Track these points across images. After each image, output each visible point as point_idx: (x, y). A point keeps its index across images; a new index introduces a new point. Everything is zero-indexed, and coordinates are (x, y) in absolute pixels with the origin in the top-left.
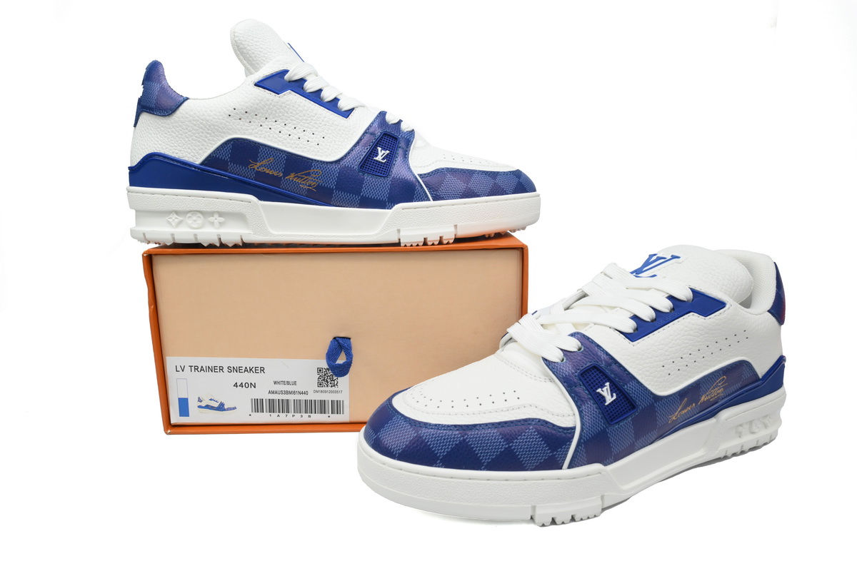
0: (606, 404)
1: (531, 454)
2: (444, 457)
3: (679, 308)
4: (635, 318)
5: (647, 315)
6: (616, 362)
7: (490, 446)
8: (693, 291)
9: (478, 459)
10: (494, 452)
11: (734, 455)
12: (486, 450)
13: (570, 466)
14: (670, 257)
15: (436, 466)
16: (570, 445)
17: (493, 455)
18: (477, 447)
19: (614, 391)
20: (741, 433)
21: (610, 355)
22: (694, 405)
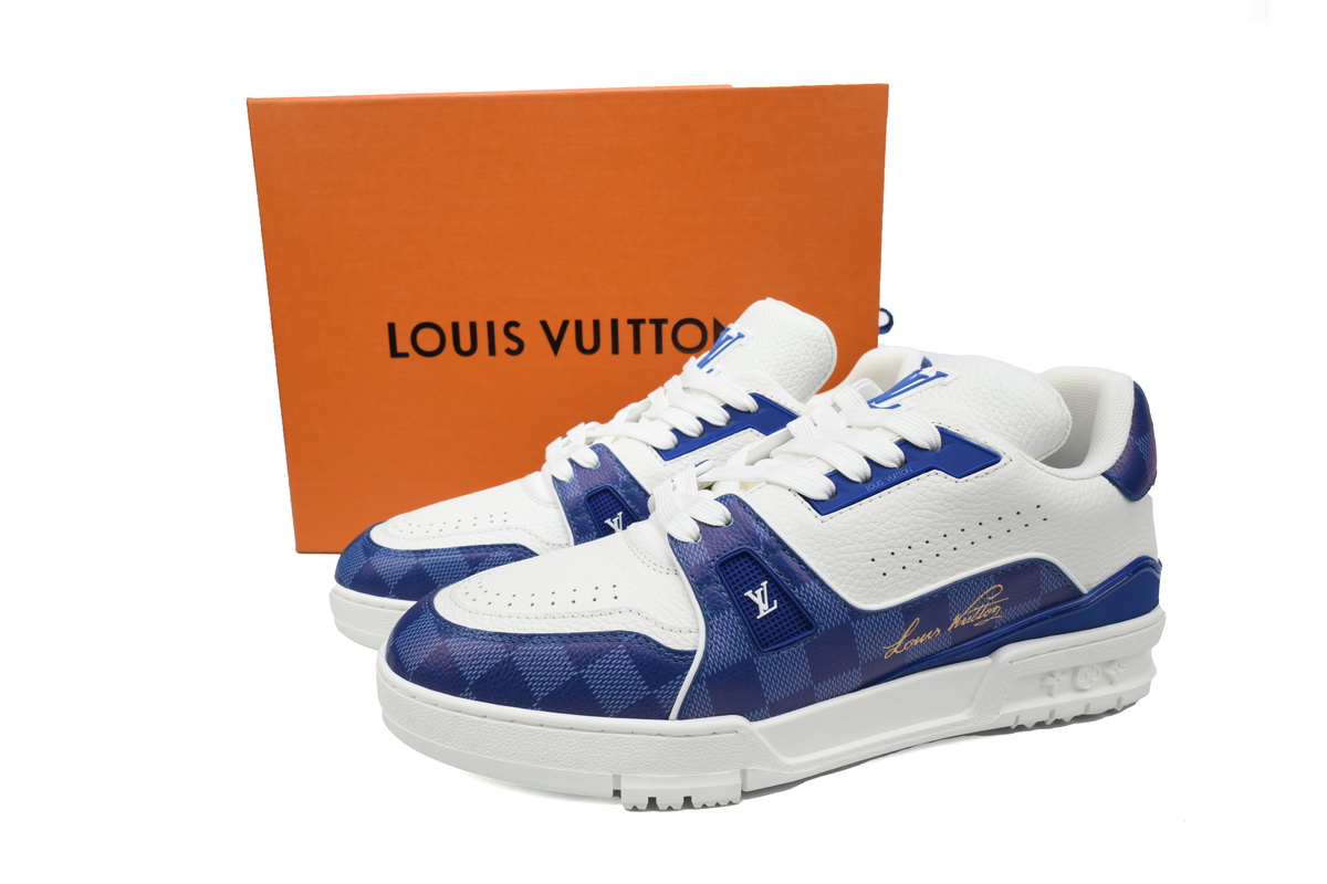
0: (758, 617)
1: (615, 689)
2: (477, 682)
3: (916, 460)
4: (836, 476)
5: (856, 470)
6: (786, 548)
7: (548, 671)
8: (942, 431)
9: (528, 691)
10: (554, 681)
11: (1040, 725)
12: (541, 676)
13: (681, 716)
14: (934, 374)
15: (463, 697)
16: (682, 680)
17: (552, 686)
18: (528, 671)
19: (775, 596)
20: (1052, 687)
21: (775, 535)
22: (938, 630)
